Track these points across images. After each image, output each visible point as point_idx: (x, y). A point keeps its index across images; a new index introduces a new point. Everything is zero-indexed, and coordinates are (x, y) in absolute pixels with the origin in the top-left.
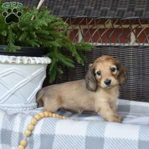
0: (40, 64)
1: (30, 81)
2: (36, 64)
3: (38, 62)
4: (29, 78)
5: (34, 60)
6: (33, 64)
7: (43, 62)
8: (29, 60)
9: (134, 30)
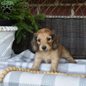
0: (10, 31)
1: (3, 43)
2: (7, 31)
3: (8, 30)
4: (3, 40)
5: (6, 28)
6: (5, 31)
7: (12, 30)
8: (2, 28)
9: (74, 8)
